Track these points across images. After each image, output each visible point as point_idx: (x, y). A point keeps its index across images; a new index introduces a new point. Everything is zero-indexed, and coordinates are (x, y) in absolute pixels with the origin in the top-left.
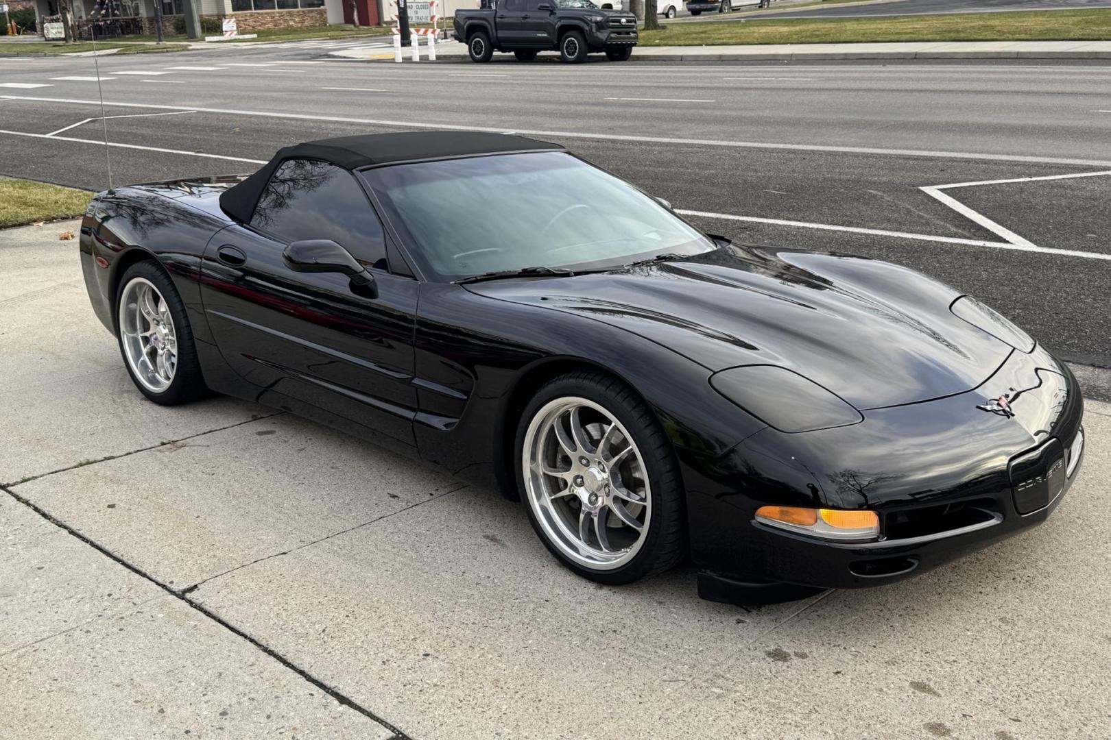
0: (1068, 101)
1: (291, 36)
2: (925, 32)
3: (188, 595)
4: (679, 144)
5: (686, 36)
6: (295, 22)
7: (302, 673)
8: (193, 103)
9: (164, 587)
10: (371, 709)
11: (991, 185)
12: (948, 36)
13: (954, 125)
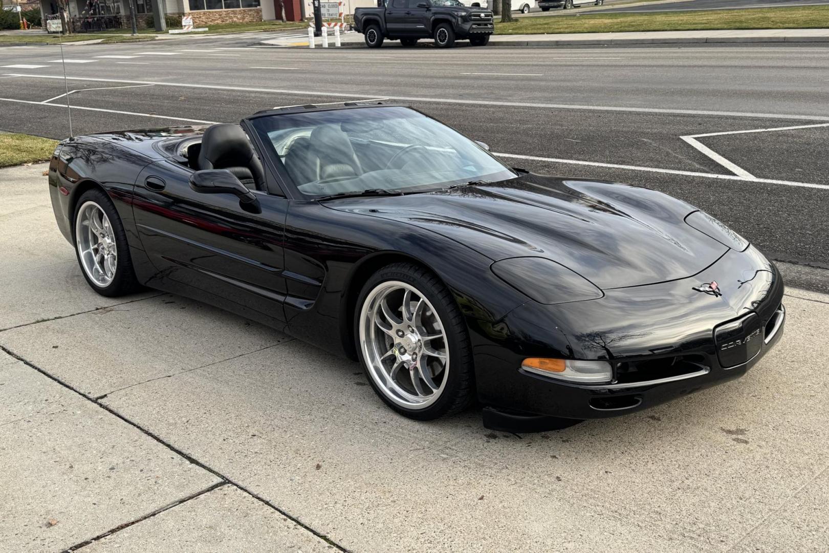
0: (809, 73)
1: (233, 29)
2: (716, 22)
3: (99, 401)
4: (509, 106)
5: (533, 27)
6: (237, 18)
7: (168, 446)
8: (153, 79)
9: (84, 396)
10: (210, 466)
11: (733, 134)
12: (733, 25)
13: (719, 91)
